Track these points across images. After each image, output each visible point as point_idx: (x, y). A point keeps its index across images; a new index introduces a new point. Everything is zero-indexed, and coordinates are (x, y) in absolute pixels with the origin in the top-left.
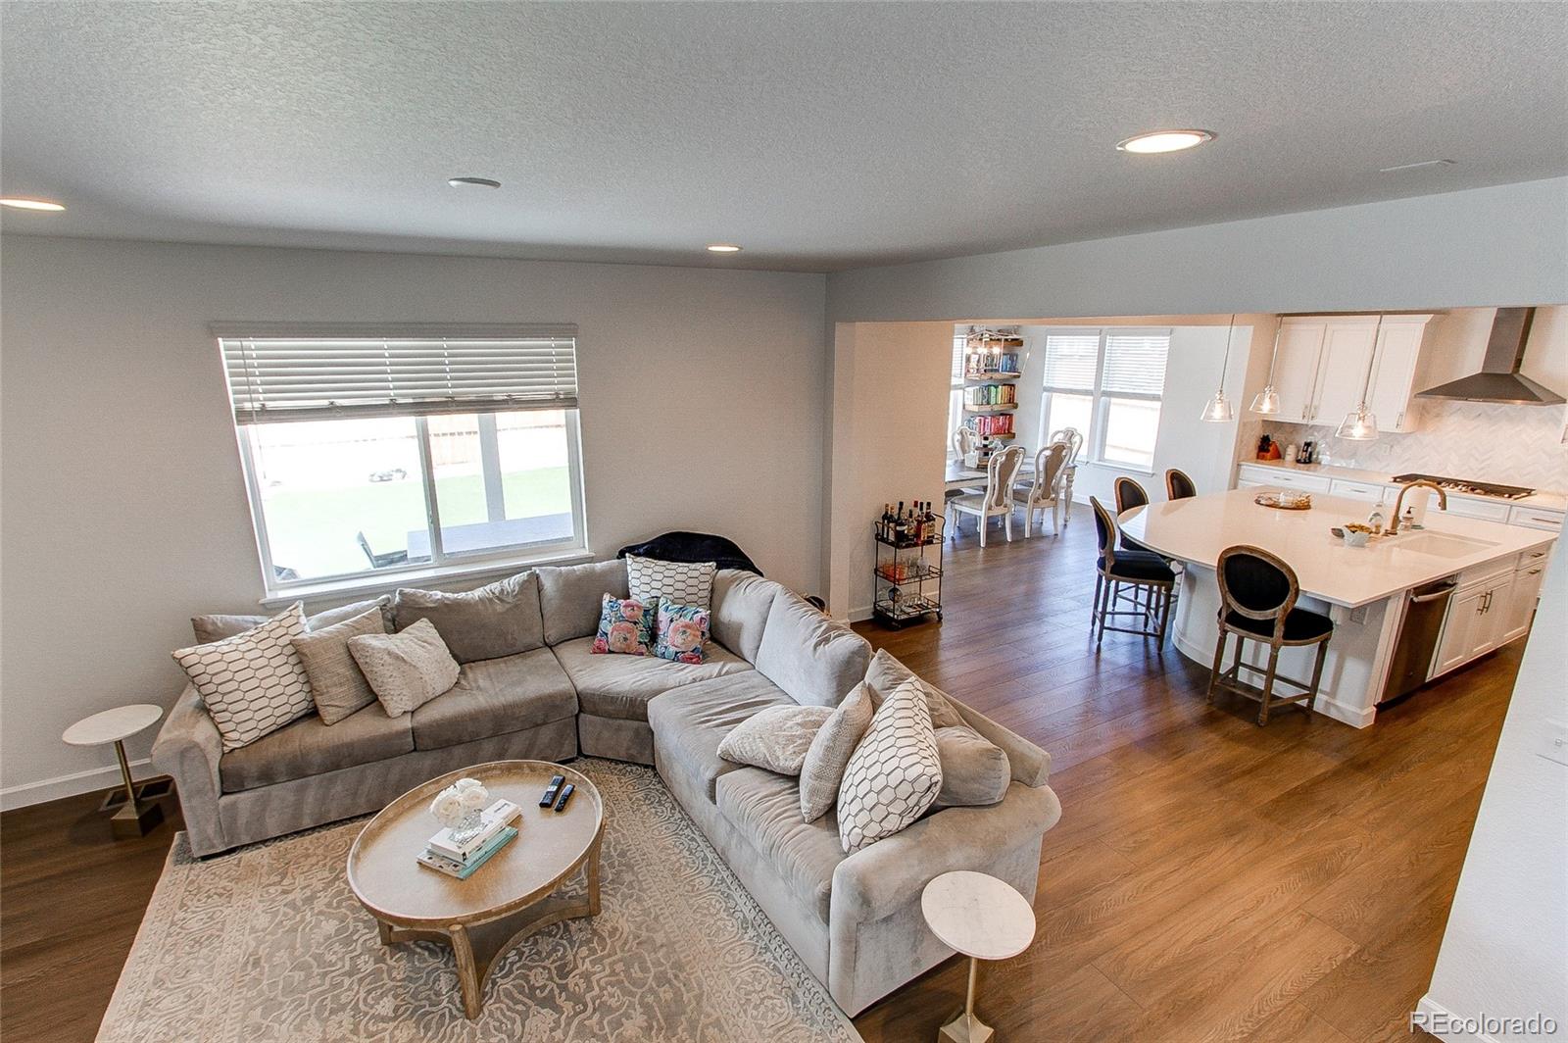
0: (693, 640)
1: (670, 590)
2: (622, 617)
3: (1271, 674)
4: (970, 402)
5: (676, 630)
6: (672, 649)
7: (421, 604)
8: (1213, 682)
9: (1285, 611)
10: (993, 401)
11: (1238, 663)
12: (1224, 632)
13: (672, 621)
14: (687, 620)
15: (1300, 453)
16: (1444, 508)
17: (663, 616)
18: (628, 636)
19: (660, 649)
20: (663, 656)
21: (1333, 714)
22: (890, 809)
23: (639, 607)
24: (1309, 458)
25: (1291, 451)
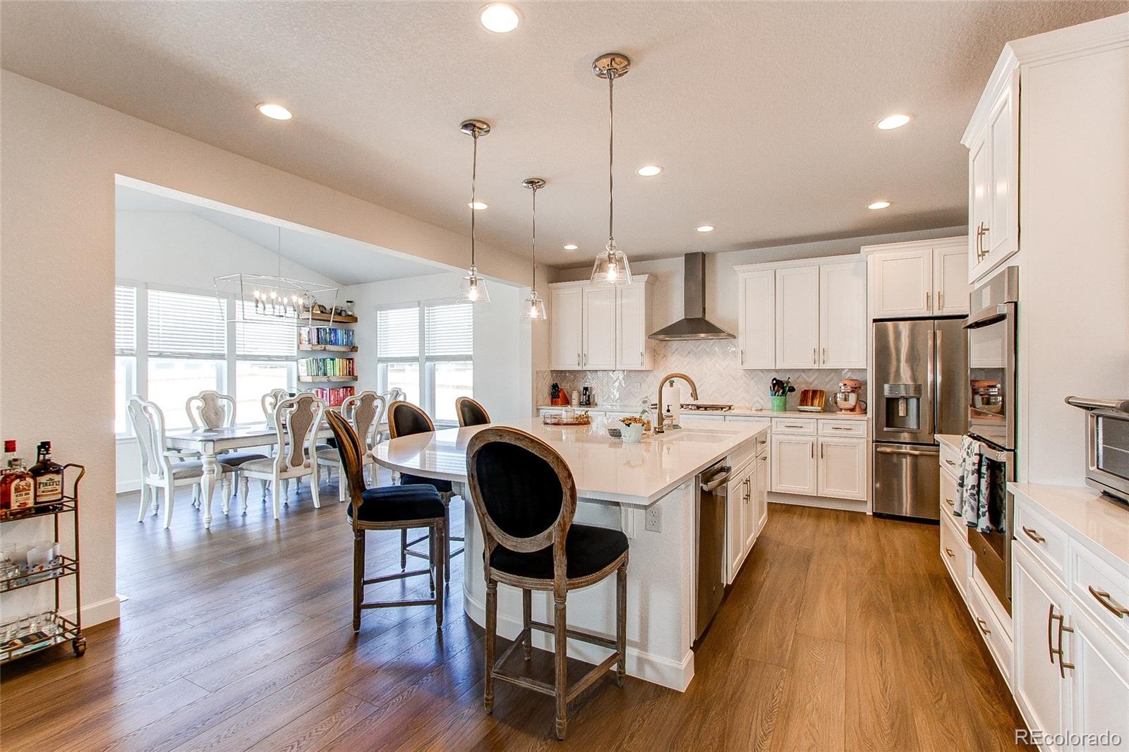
3: (561, 630)
4: (303, 373)
8: (489, 675)
9: (563, 530)
10: (329, 372)
11: (529, 623)
12: (492, 584)
15: (582, 396)
21: (650, 676)
24: (589, 400)
25: (575, 396)
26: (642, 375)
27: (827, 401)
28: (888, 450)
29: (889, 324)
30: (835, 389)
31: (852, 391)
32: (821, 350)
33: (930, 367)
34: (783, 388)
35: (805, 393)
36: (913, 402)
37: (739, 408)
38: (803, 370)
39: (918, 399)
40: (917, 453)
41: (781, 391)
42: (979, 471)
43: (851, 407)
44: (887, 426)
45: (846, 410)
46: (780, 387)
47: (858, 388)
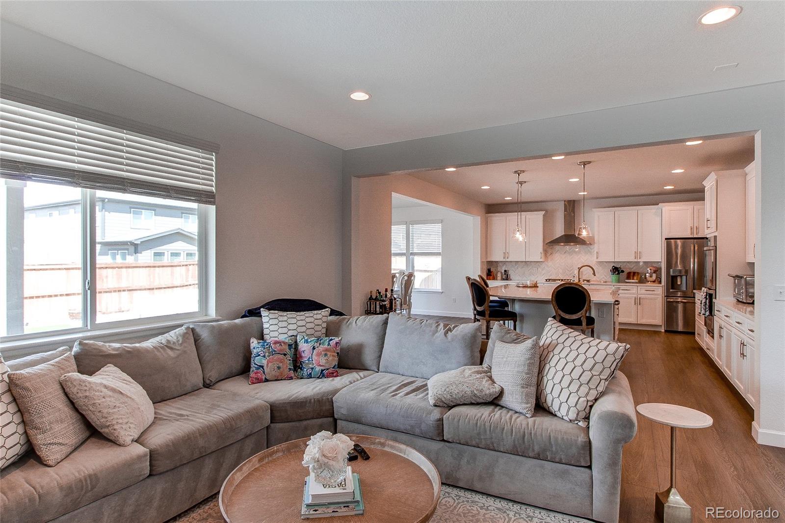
0: (333, 359)
1: (304, 329)
2: (275, 351)
5: (319, 355)
6: (318, 369)
7: (105, 352)
13: (314, 348)
14: (326, 346)
15: (503, 275)
16: (595, 275)
17: (304, 347)
18: (281, 365)
19: (305, 372)
20: (310, 376)
22: (602, 377)
23: (284, 343)
24: (507, 277)
25: (499, 275)
26: (538, 263)
27: (641, 277)
28: (672, 300)
29: (672, 240)
30: (645, 271)
31: (654, 273)
32: (639, 252)
33: (692, 260)
34: (618, 271)
35: (629, 274)
36: (684, 278)
37: (593, 281)
38: (628, 262)
39: (686, 276)
40: (685, 301)
41: (617, 273)
42: (706, 298)
43: (653, 280)
44: (672, 289)
45: (651, 282)
46: (616, 270)
47: (657, 271)
